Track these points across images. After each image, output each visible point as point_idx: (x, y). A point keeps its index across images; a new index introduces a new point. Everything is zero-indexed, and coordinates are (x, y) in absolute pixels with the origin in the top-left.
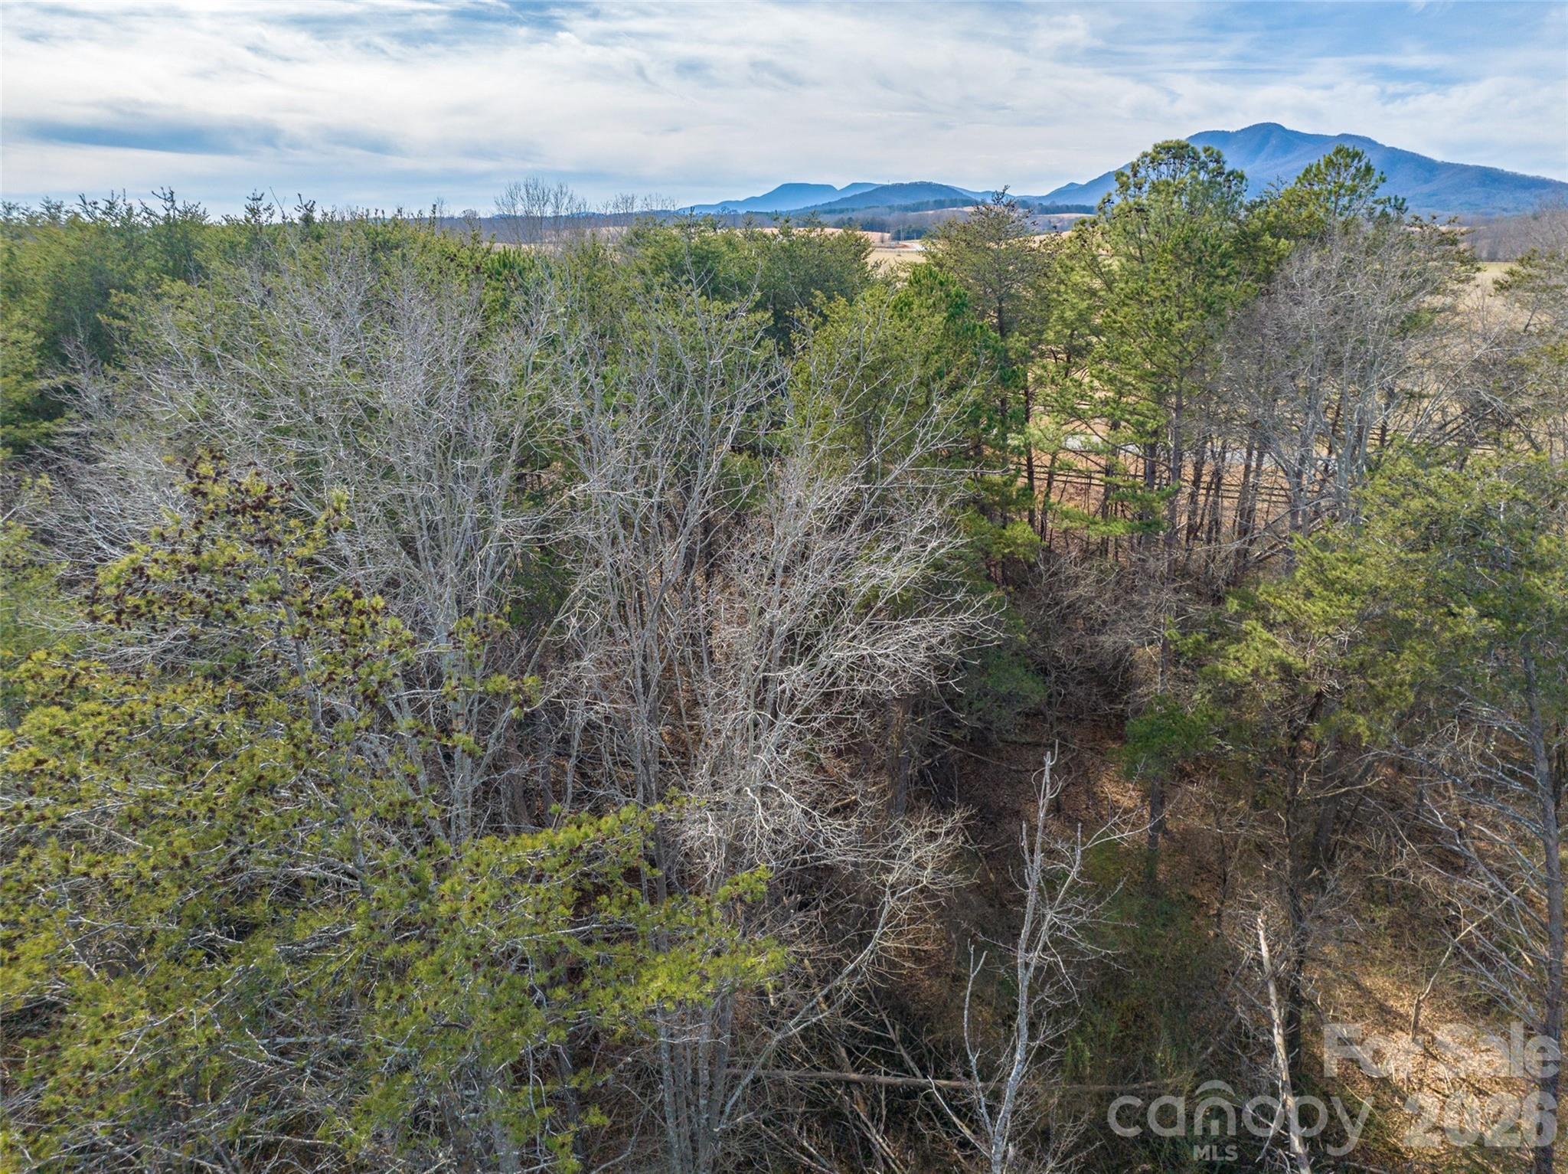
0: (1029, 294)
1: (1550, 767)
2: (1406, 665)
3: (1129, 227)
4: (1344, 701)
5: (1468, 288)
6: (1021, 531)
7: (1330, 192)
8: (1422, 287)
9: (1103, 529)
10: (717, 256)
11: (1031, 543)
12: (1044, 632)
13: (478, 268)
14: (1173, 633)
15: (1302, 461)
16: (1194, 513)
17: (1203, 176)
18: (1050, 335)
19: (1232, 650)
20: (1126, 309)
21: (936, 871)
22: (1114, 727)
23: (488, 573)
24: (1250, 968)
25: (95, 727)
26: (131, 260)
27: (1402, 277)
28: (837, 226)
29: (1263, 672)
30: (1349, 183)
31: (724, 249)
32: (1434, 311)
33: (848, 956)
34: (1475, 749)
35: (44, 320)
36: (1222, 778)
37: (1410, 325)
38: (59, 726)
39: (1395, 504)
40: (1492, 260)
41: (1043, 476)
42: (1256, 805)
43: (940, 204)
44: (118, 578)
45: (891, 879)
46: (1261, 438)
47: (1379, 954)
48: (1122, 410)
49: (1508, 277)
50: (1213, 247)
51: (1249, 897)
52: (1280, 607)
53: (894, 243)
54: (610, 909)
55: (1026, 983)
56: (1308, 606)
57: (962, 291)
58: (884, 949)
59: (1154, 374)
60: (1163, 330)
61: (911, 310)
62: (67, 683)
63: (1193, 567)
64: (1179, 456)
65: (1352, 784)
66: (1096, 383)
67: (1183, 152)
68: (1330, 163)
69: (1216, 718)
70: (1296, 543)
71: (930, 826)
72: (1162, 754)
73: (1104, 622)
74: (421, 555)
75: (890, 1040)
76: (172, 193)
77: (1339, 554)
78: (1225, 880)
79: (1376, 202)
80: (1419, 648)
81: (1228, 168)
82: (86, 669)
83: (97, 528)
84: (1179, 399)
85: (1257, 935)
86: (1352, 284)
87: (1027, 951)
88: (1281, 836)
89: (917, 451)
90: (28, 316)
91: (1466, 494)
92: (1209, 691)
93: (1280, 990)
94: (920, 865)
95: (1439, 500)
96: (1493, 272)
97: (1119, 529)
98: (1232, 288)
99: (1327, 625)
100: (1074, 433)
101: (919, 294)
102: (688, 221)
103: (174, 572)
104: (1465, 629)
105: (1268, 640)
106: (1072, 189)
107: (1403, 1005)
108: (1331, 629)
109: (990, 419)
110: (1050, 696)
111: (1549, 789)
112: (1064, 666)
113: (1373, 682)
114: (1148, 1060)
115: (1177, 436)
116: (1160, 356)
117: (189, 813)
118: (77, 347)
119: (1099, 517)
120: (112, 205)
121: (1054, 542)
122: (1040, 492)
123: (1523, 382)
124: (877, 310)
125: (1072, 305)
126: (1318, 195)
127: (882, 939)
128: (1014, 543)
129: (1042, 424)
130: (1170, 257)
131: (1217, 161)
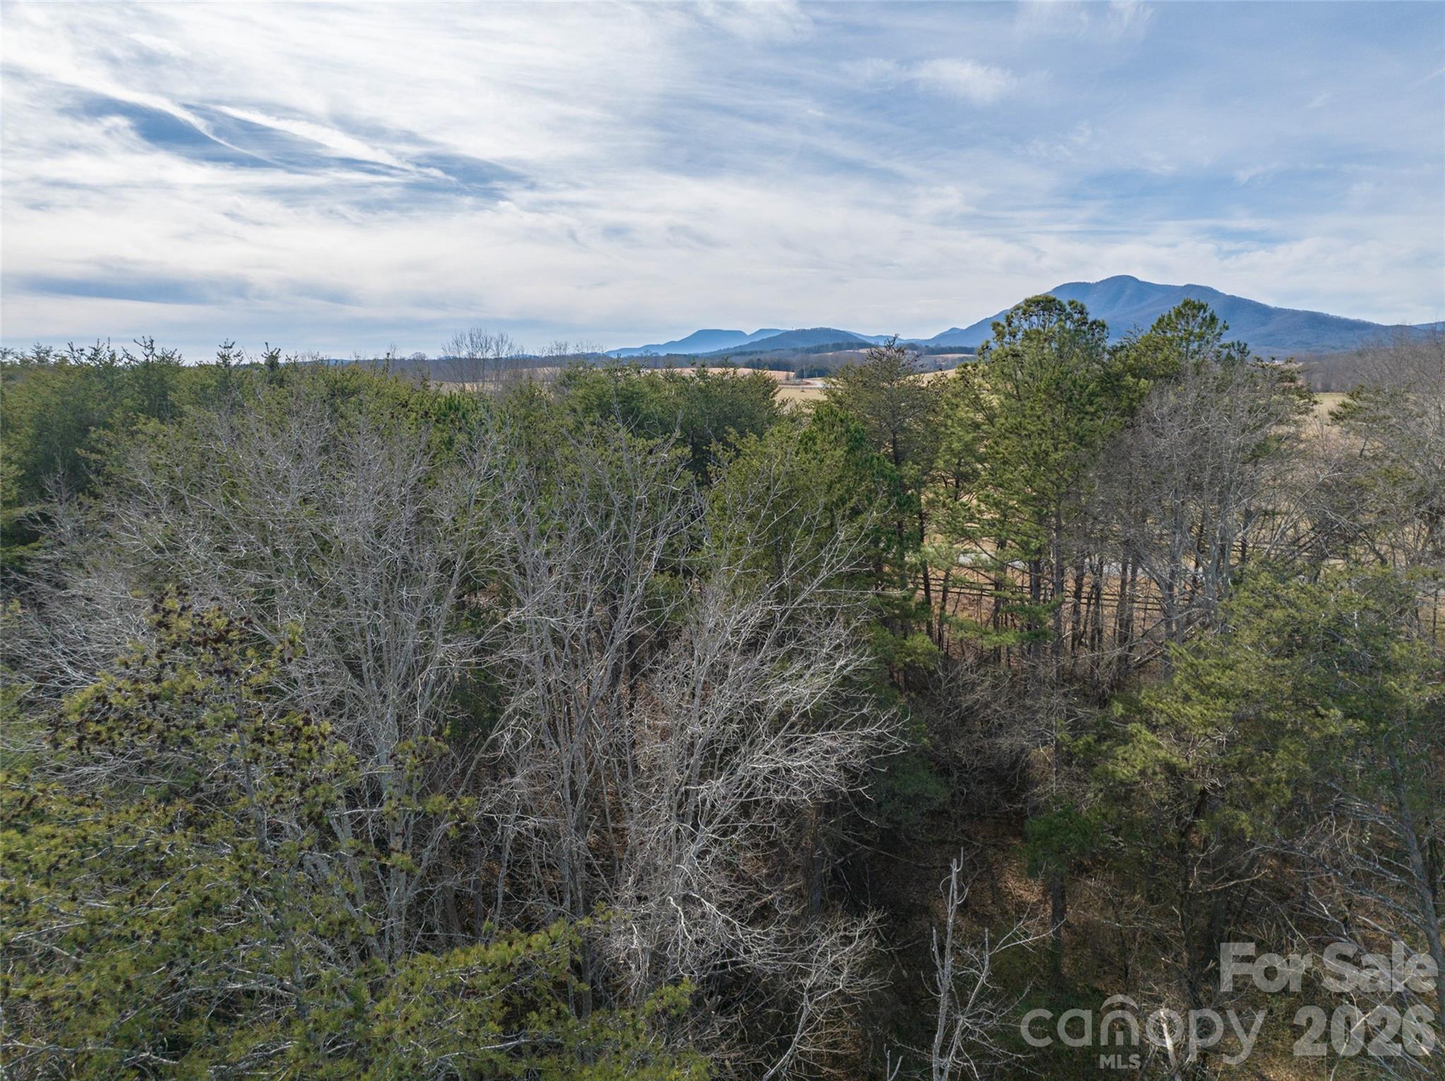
0: (920, 428)
1: (1424, 858)
2: (1281, 763)
3: (1006, 370)
4: (1227, 797)
5: (1309, 418)
6: (920, 642)
7: (1181, 339)
8: (1267, 420)
9: (996, 639)
10: (640, 396)
11: (930, 653)
12: (946, 734)
13: (426, 413)
14: (1064, 736)
15: (1173, 575)
16: (1077, 622)
17: (1069, 325)
18: (941, 464)
19: (1120, 751)
20: (1007, 441)
21: (851, 976)
22: (1015, 824)
23: (428, 693)
24: (1156, 1061)
25: (49, 851)
26: (111, 401)
27: (1249, 411)
28: (746, 366)
29: (1150, 772)
30: (1197, 330)
31: (647, 389)
32: (1279, 439)
33: (768, 1061)
34: (1352, 840)
35: (26, 453)
36: (1118, 872)
37: (1259, 453)
38: (13, 850)
39: (1259, 615)
40: (1327, 391)
41: (938, 588)
42: (1151, 900)
43: (838, 347)
44: (82, 706)
45: (808, 983)
46: (1134, 554)
47: (1279, 1044)
48: (1008, 531)
49: (1341, 409)
50: (1081, 387)
51: (1151, 989)
52: (1162, 712)
53: (798, 381)
54: (538, 1026)
56: (1188, 710)
57: (861, 426)
58: (802, 1054)
59: (1034, 499)
60: (1040, 458)
61: (815, 444)
62: (24, 805)
63: (1079, 671)
64: (1061, 572)
65: (1240, 877)
66: (983, 507)
67: (1051, 305)
68: (1179, 314)
69: (1109, 816)
70: (1172, 651)
71: (845, 929)
72: (1062, 850)
73: (1000, 725)
74: (366, 676)
76: (152, 342)
77: (1211, 661)
78: (1127, 974)
79: (1221, 347)
80: (1292, 747)
81: (1091, 318)
82: (43, 791)
83: (64, 653)
84: (1059, 520)
86: (1207, 418)
87: (941, 1056)
88: (1175, 929)
89: (824, 574)
90: (12, 450)
91: (1323, 604)
92: (1101, 790)
94: (836, 969)
95: (1298, 610)
96: (1329, 402)
97: (1009, 638)
98: (1100, 422)
99: (1205, 727)
100: (965, 552)
101: (822, 430)
102: (615, 365)
103: (136, 700)
104: (1332, 729)
105: (1152, 742)
106: (954, 332)
108: (1210, 731)
109: (889, 540)
110: (953, 795)
111: (1425, 880)
112: (965, 766)
113: (1252, 779)
115: (1058, 553)
116: (1039, 483)
117: (133, 933)
118: (56, 482)
119: (991, 627)
120: (97, 352)
121: (951, 649)
122: (936, 603)
123: (1364, 500)
124: (785, 445)
125: (959, 437)
126: (1171, 341)
127: (803, 1044)
128: (915, 652)
129: (935, 543)
130: (1044, 397)
131: (1081, 313)
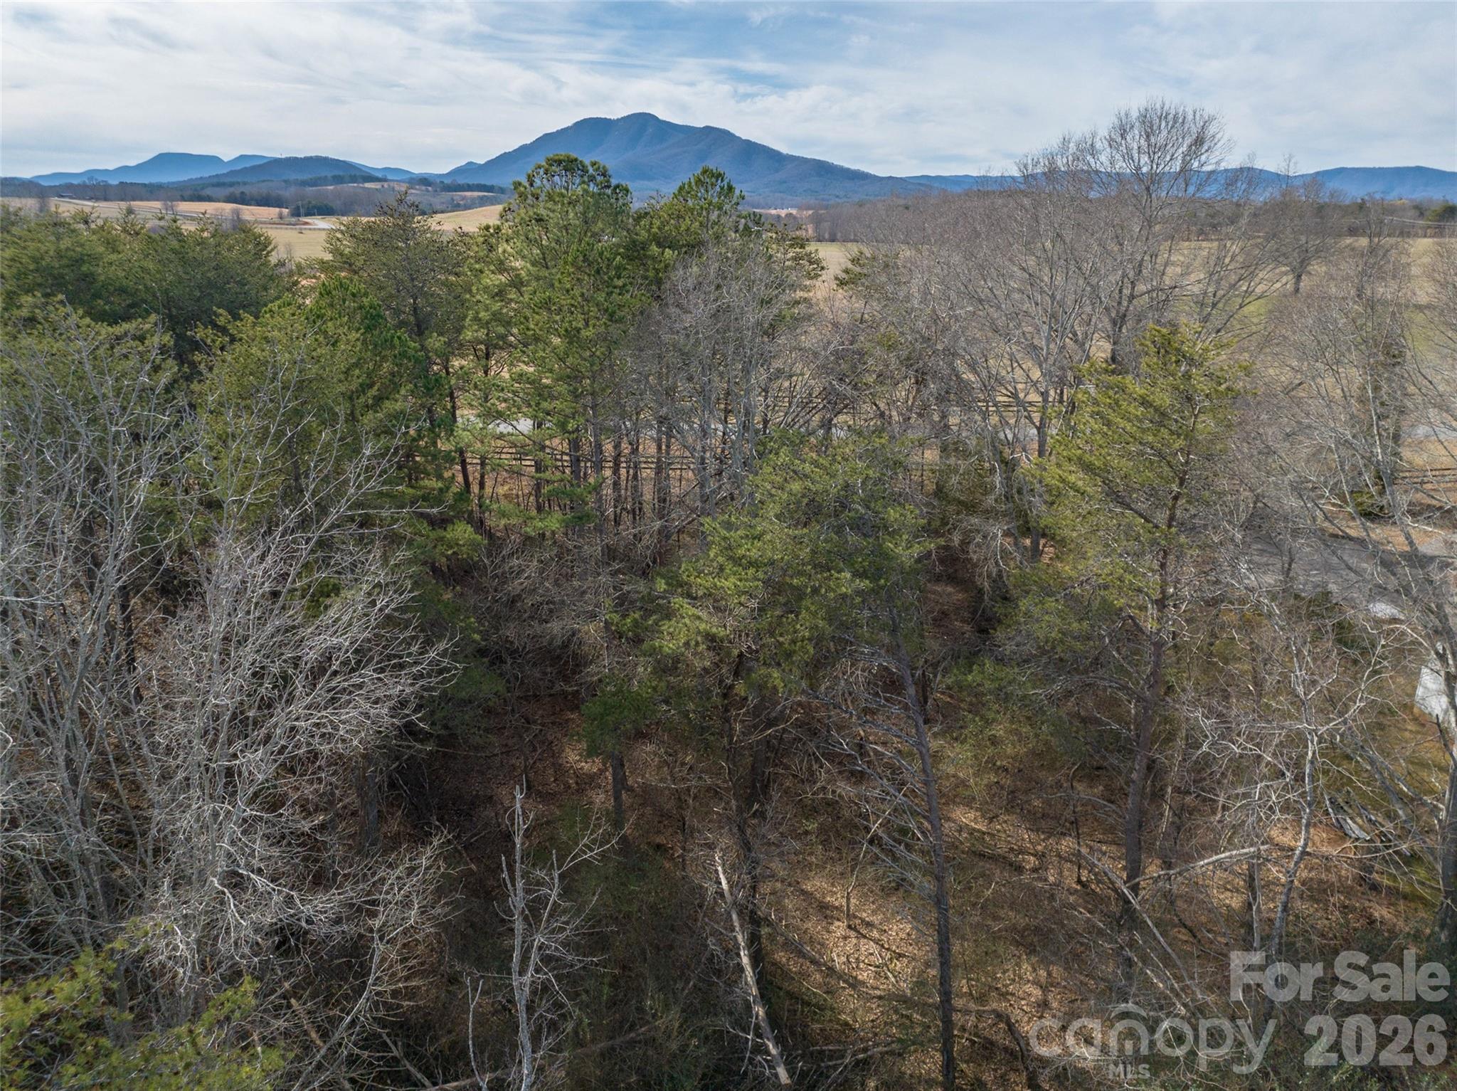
2: (804, 623)
3: (531, 235)
4: (761, 658)
6: (462, 532)
7: (702, 208)
9: (539, 524)
11: (473, 543)
14: (613, 616)
17: (592, 188)
18: (468, 335)
19: (665, 625)
20: (536, 316)
24: (714, 901)
29: (692, 643)
30: (715, 200)
33: (343, 1010)
39: (781, 488)
43: (338, 180)
45: (377, 923)
47: (814, 859)
50: (608, 259)
51: (706, 839)
52: (700, 585)
53: (294, 220)
55: (524, 1002)
56: (723, 582)
58: (379, 994)
59: (568, 376)
60: (573, 336)
63: (622, 548)
64: (600, 450)
67: (573, 165)
69: (659, 688)
70: (706, 526)
73: (551, 611)
75: (394, 1058)
77: (741, 533)
78: (684, 825)
79: (739, 217)
80: (812, 608)
81: (614, 182)
85: (716, 871)
87: (521, 974)
88: (725, 781)
91: (833, 476)
92: (650, 664)
93: (740, 914)
95: (813, 482)
97: (553, 523)
98: (629, 297)
99: (739, 596)
101: (332, 305)
105: (693, 615)
106: (470, 168)
107: (837, 899)
108: (743, 599)
110: (509, 682)
111: (918, 708)
112: (517, 650)
113: (781, 639)
114: (640, 1010)
116: (572, 360)
122: (475, 485)
125: (485, 306)
126: (692, 210)
127: (378, 984)
128: (457, 544)
130: (572, 270)
131: (604, 175)
